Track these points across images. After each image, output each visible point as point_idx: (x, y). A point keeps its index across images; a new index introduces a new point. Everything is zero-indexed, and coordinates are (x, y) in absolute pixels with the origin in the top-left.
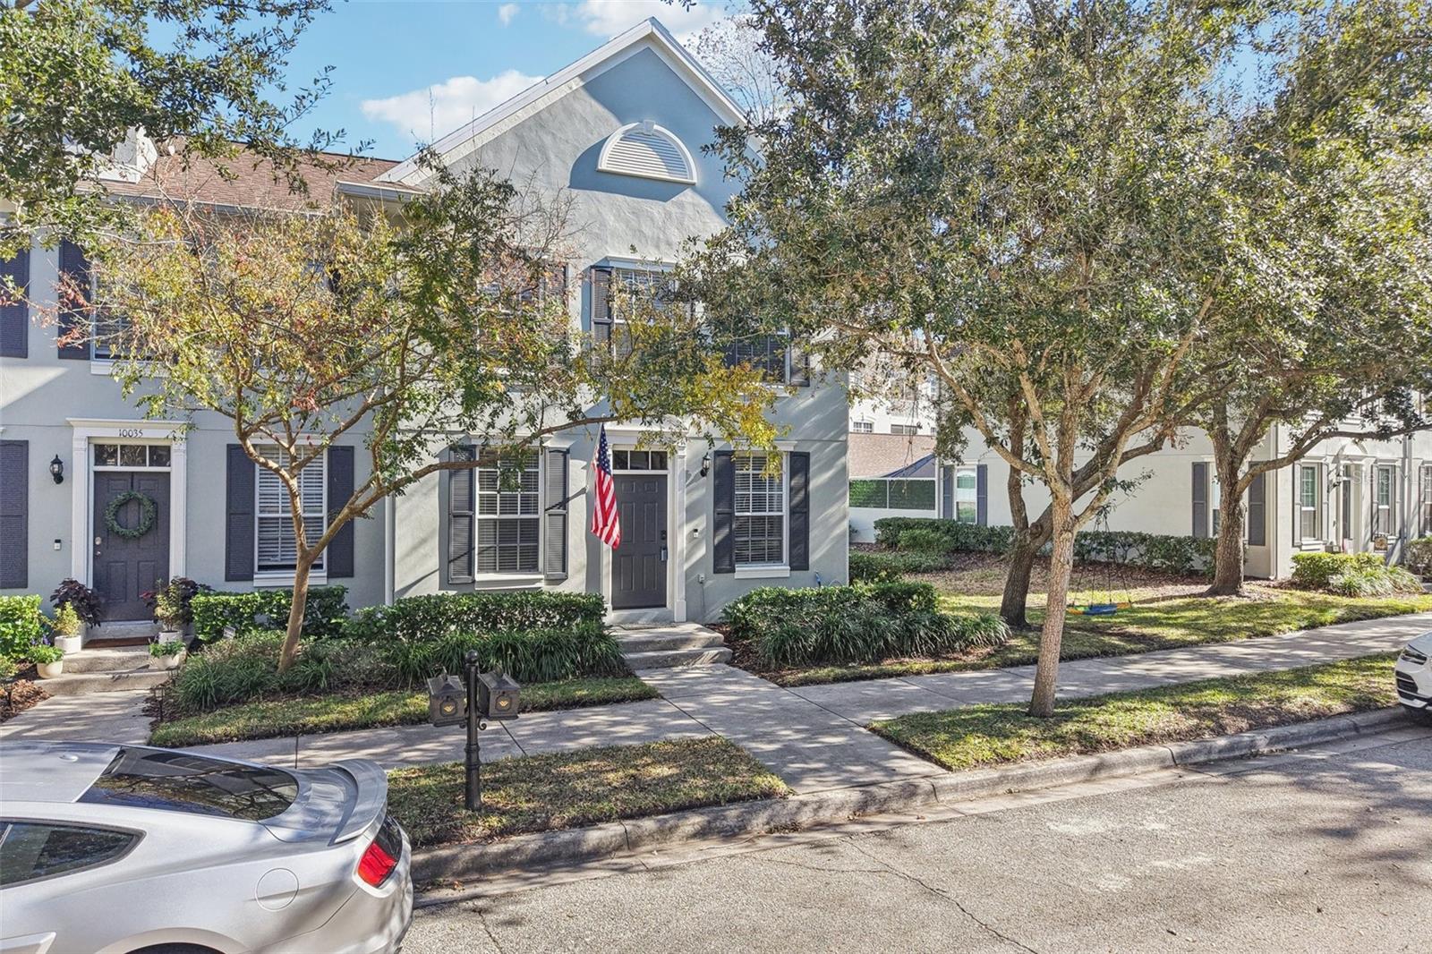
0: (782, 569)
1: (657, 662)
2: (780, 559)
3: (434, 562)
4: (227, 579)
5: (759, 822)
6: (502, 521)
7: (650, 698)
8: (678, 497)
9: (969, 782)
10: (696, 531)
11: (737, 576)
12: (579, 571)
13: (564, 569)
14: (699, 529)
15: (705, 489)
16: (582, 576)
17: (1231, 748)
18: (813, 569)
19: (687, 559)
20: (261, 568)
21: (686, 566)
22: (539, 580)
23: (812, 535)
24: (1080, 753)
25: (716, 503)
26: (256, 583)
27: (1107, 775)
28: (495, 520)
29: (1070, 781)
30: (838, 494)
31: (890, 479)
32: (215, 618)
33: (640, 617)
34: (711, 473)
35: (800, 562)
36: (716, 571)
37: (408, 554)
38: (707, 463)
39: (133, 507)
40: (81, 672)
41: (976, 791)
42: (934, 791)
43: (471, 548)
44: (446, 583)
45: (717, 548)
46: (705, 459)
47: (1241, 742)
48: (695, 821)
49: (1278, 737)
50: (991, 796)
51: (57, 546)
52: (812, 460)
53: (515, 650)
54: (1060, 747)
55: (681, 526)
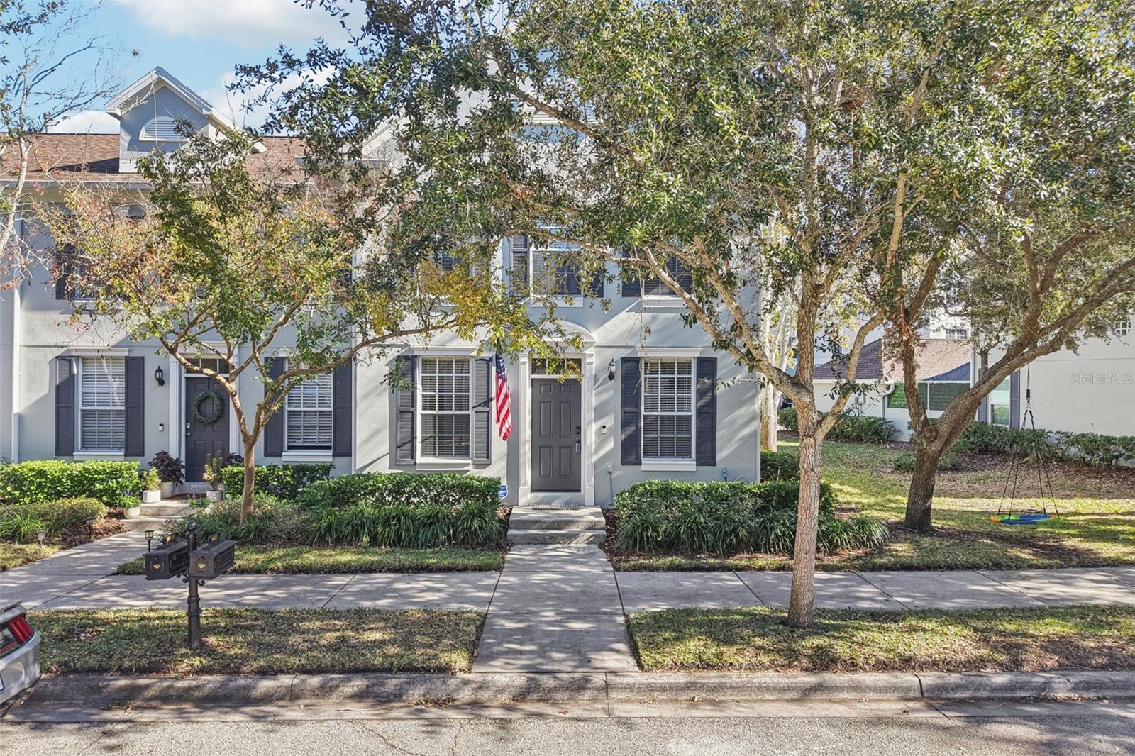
0: (689, 464)
1: (536, 539)
2: (688, 454)
3: (385, 448)
4: (266, 455)
5: (415, 694)
6: (440, 416)
7: (490, 570)
8: (589, 399)
9: (649, 684)
10: (604, 427)
11: (643, 468)
12: (501, 458)
13: (488, 456)
14: (607, 426)
15: (613, 391)
16: (504, 463)
17: (1011, 687)
18: (720, 466)
19: (597, 450)
20: (290, 448)
21: (594, 459)
22: (467, 465)
23: (719, 434)
24: (807, 670)
25: (624, 404)
26: (284, 459)
27: (824, 697)
28: (434, 416)
29: (774, 697)
30: (745, 397)
31: (931, 382)
32: (236, 483)
33: (553, 500)
34: (618, 376)
35: (707, 457)
36: (623, 463)
37: (366, 441)
38: (613, 368)
39: (209, 402)
40: (153, 515)
41: (655, 694)
42: (607, 687)
43: (413, 438)
44: (394, 464)
45: (624, 443)
46: (611, 365)
47: (1031, 682)
48: (358, 683)
49: (1087, 683)
50: (670, 700)
51: (161, 428)
52: (719, 366)
53: (399, 520)
54: (781, 660)
55: (590, 423)
